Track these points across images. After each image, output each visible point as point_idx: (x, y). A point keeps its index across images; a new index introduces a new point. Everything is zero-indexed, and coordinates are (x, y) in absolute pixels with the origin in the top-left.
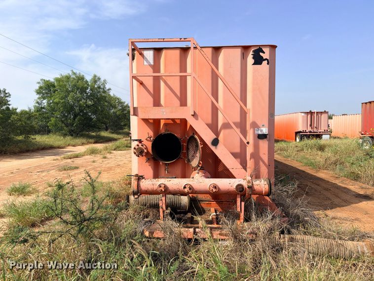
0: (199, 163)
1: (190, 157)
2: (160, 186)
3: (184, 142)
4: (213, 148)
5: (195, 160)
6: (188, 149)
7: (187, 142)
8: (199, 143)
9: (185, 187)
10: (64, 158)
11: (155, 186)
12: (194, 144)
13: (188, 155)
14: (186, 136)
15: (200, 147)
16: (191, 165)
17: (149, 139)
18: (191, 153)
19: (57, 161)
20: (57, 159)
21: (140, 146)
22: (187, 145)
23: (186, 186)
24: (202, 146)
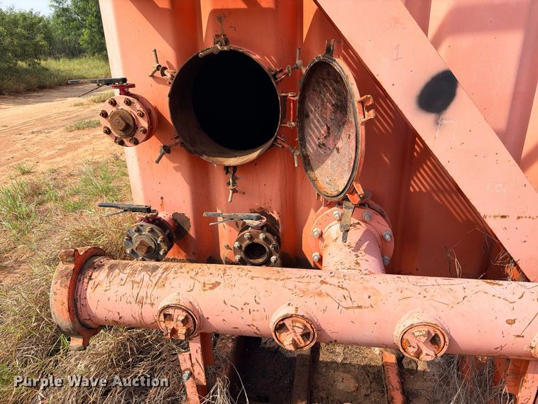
0: (350, 189)
1: (311, 148)
2: (168, 317)
3: (289, 84)
4: (421, 122)
5: (329, 162)
6: (303, 116)
7: (299, 85)
8: (357, 96)
9: (280, 327)
10: (94, 101)
11: (147, 308)
12: (329, 98)
13: (303, 139)
14: (298, 62)
15: (361, 119)
16: (314, 181)
17: (158, 74)
18: (316, 132)
19: (80, 108)
20: (82, 104)
21: (122, 106)
22: (302, 100)
23: (287, 322)
24: (371, 114)
